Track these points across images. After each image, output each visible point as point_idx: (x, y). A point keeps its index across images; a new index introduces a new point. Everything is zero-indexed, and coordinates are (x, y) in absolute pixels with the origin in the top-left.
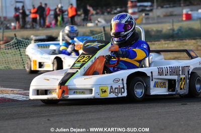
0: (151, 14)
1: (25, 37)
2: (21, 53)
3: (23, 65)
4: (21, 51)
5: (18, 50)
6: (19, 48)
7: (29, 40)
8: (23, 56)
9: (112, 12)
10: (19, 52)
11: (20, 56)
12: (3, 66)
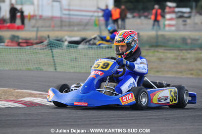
0: (189, 21)
1: (59, 39)
2: (53, 54)
3: (55, 67)
4: (54, 53)
5: (50, 51)
6: (51, 49)
7: (63, 42)
8: (55, 58)
10: (51, 54)
11: (52, 58)
12: (35, 67)
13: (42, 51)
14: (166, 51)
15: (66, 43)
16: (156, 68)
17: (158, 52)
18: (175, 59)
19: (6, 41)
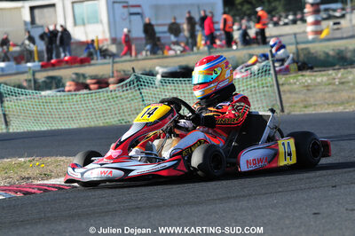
1: (148, 70)
4: (143, 94)
5: (138, 92)
6: (139, 89)
7: (154, 75)
8: (146, 102)
9: (281, 23)
10: (140, 96)
11: (141, 103)
12: (116, 119)
13: (125, 92)
14: (315, 73)
15: (159, 77)
16: (302, 101)
17: (302, 75)
18: (330, 84)
19: (68, 84)
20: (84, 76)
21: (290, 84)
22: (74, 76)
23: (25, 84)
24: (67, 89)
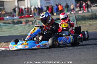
19: (23, 23)
20: (28, 21)
21: (86, 24)
22: (25, 21)
23: (11, 23)
24: (23, 24)
